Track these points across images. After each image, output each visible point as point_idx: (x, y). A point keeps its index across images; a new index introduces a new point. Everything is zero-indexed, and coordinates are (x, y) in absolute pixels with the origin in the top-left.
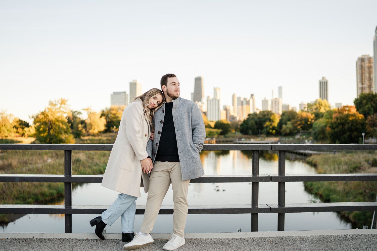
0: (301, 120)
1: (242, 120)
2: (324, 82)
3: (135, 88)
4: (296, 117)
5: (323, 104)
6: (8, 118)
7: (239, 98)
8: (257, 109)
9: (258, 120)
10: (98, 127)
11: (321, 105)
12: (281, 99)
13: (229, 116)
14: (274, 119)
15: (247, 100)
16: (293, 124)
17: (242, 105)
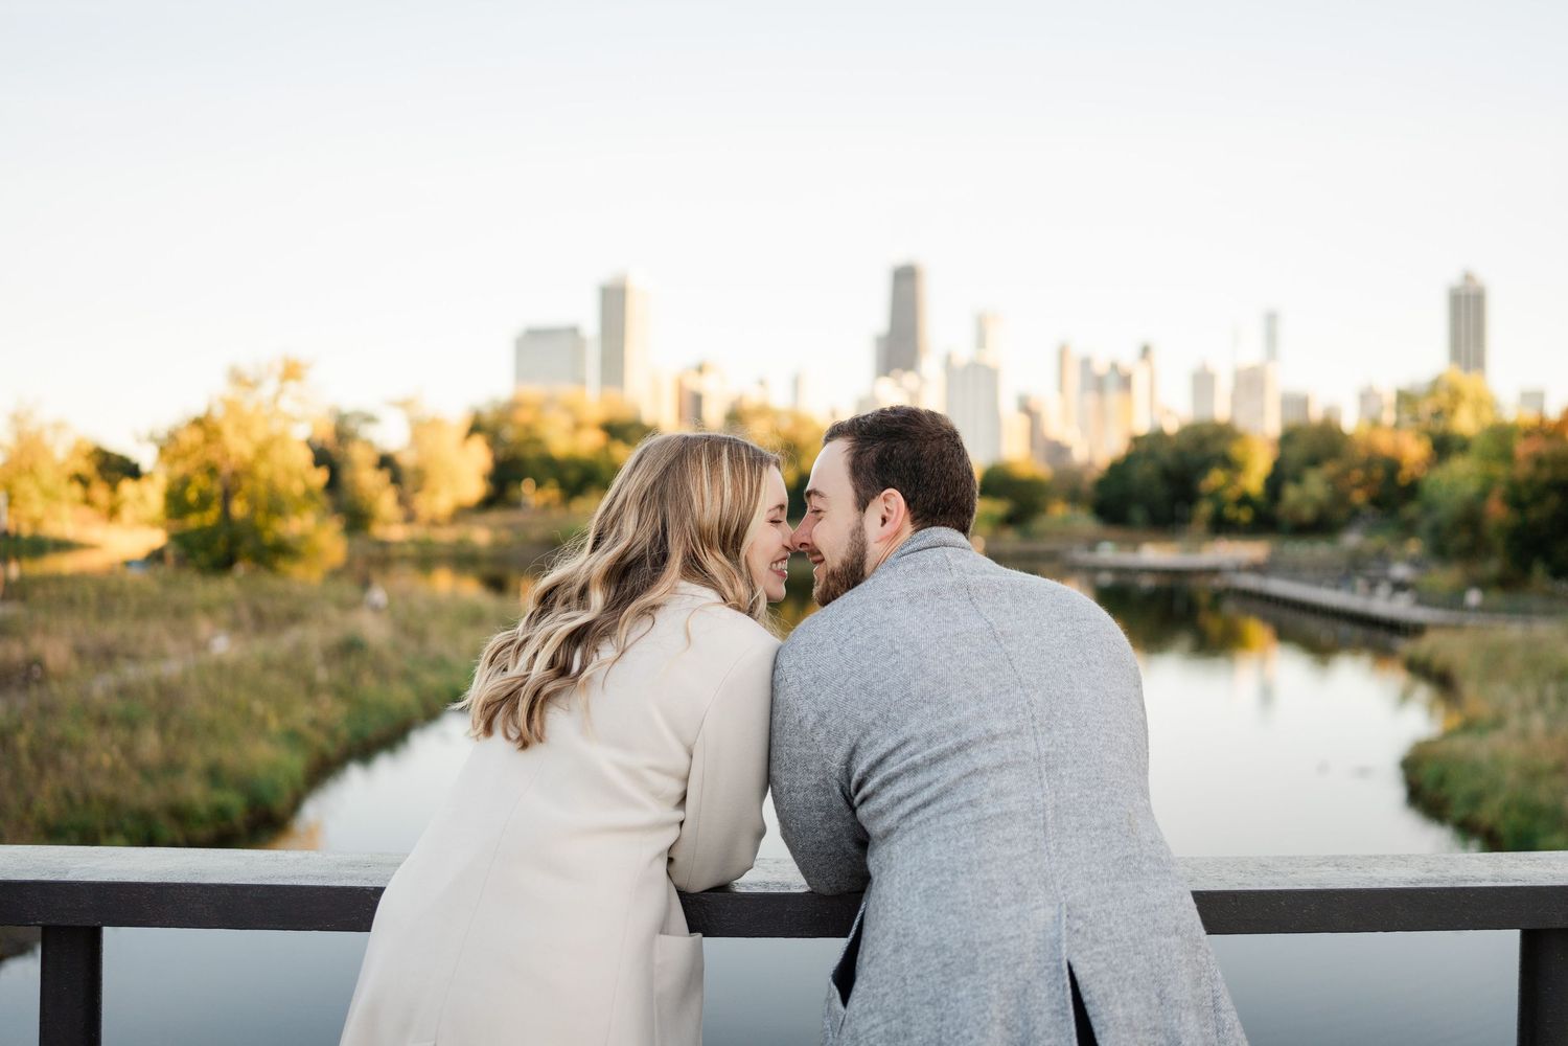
0: (1368, 465)
2: (1471, 296)
4: (1343, 452)
5: (1467, 393)
6: (48, 437)
7: (1086, 363)
8: (1169, 414)
10: (453, 482)
11: (1459, 396)
12: (1272, 369)
13: (1041, 441)
14: (1243, 457)
15: (1121, 370)
16: (1330, 481)
17: (1101, 393)
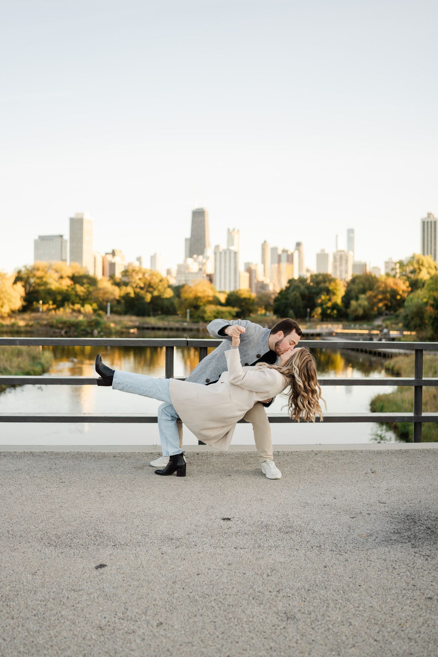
0: (384, 292)
1: (278, 290)
2: (431, 222)
3: (81, 229)
4: (376, 287)
5: (425, 263)
7: (274, 250)
8: (308, 271)
9: (307, 292)
10: (9, 301)
11: (422, 265)
12: (351, 253)
13: (254, 281)
14: (336, 289)
15: (289, 253)
16: (369, 299)
17: (279, 261)
